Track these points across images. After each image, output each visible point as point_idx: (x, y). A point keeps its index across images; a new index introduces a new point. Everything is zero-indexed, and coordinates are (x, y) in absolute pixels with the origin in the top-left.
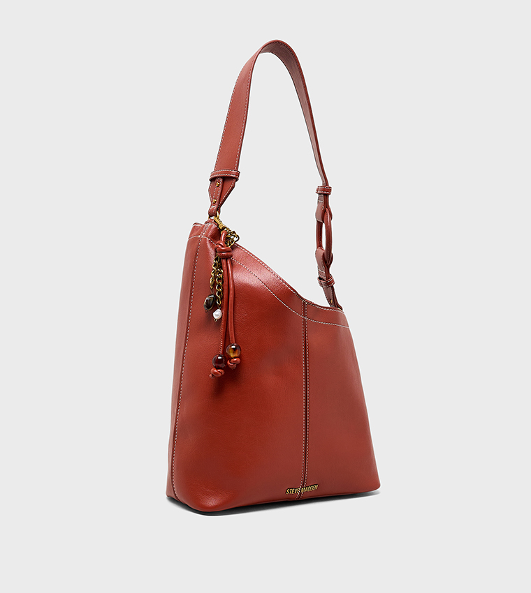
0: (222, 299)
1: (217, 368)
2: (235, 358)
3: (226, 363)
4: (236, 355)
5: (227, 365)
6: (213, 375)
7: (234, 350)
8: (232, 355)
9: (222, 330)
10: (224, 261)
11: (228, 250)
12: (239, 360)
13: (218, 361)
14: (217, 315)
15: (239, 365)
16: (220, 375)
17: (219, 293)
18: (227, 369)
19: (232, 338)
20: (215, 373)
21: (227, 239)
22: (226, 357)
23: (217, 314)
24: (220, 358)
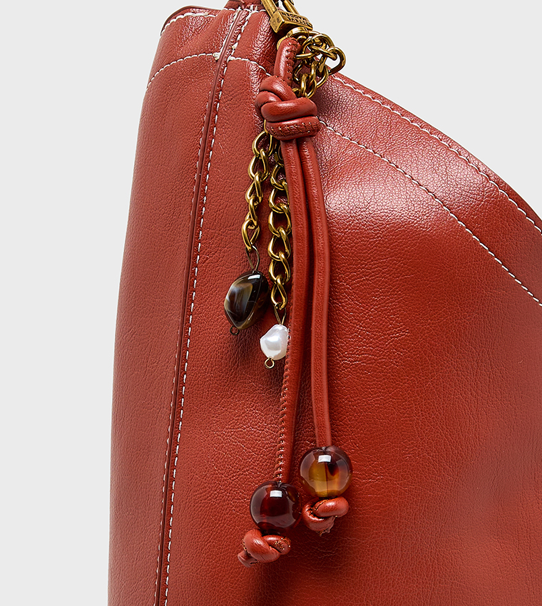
0: (288, 287)
1: (264, 530)
2: (330, 497)
3: (299, 516)
4: (336, 487)
5: (302, 522)
6: (248, 557)
7: (331, 468)
8: (320, 488)
9: (286, 395)
10: (291, 151)
11: (304, 108)
12: (340, 505)
13: (271, 506)
14: (273, 347)
15: (342, 523)
16: (274, 555)
17: (279, 269)
18: (299, 533)
19: (322, 426)
20: (256, 549)
21: (298, 66)
22: (299, 494)
23: (275, 341)
24: (276, 494)
